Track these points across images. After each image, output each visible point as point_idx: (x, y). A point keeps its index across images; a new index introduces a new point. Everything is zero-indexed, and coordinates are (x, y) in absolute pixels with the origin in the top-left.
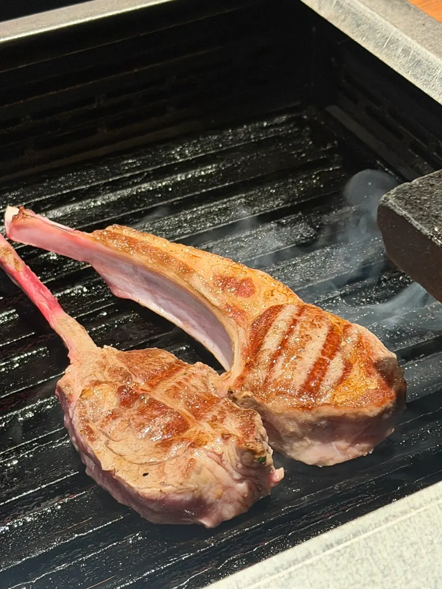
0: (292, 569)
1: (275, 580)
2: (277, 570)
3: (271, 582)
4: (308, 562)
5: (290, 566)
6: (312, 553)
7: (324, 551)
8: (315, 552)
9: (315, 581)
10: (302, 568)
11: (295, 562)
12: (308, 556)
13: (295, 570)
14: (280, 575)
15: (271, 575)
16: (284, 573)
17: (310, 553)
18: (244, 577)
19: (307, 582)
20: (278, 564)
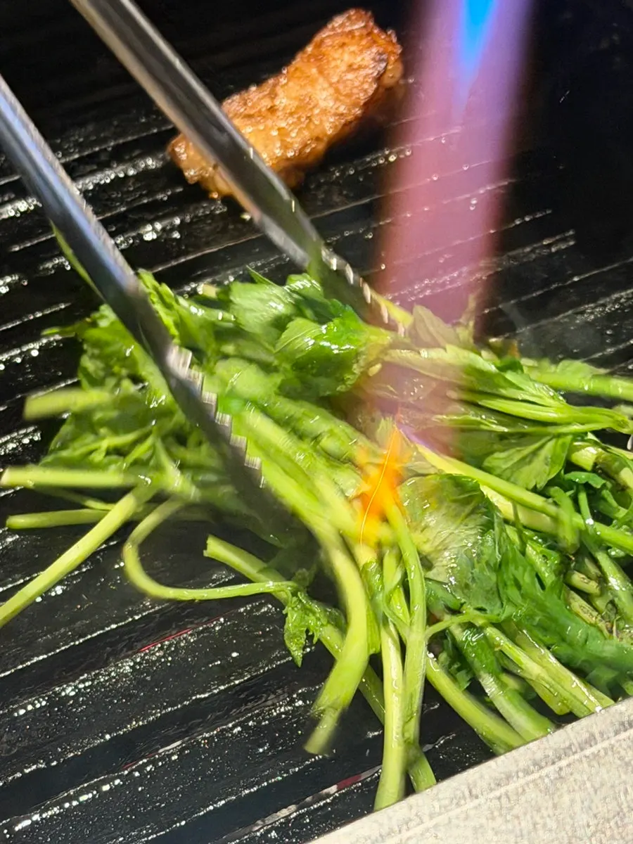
0: (563, 763)
1: (534, 781)
2: (538, 765)
3: (527, 784)
4: (588, 752)
5: (560, 758)
6: (597, 736)
7: (617, 733)
8: (602, 734)
9: (602, 785)
10: (580, 761)
11: (568, 751)
12: (591, 741)
13: (569, 765)
14: (543, 772)
15: (527, 772)
16: (550, 769)
17: (592, 735)
18: (482, 777)
19: (588, 785)
20: (539, 755)
